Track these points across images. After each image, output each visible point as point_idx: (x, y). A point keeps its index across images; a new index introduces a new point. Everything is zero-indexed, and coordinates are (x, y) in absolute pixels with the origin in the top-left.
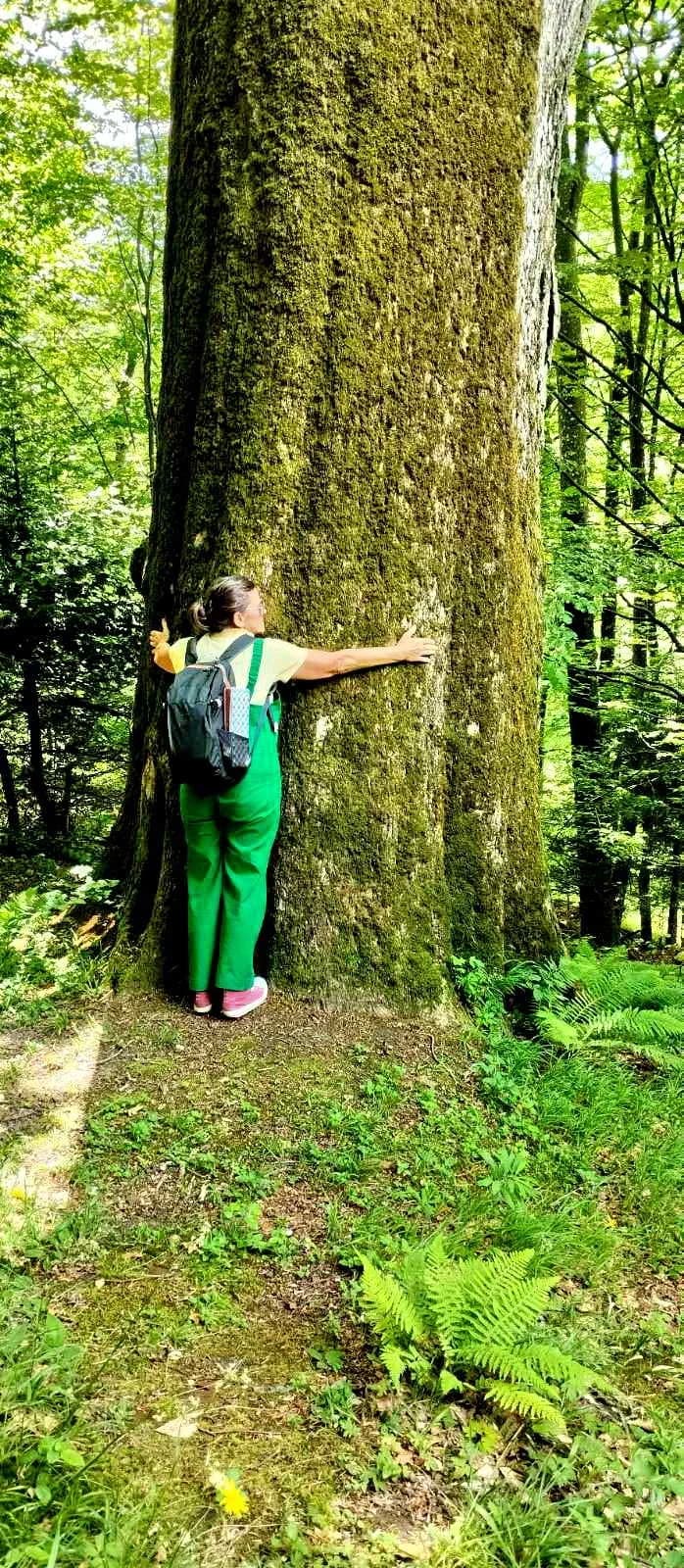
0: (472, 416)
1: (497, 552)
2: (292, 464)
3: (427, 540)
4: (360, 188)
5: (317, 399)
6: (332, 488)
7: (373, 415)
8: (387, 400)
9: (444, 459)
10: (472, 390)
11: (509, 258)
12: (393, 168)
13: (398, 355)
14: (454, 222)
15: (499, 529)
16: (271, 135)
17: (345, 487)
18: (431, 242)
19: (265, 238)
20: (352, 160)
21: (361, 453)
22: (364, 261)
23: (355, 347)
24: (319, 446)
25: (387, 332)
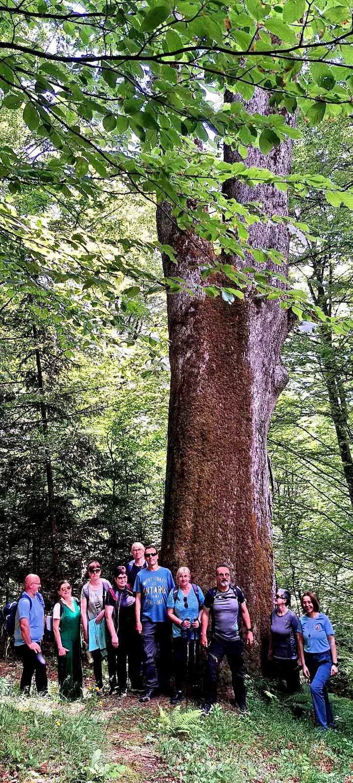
0: (239, 511)
1: (249, 548)
2: (190, 526)
3: (226, 545)
4: (205, 458)
5: (195, 509)
6: (200, 532)
7: (210, 512)
8: (214, 508)
9: (230, 523)
10: (238, 504)
11: (247, 471)
12: (213, 453)
13: (216, 497)
14: (230, 464)
15: (249, 541)
16: (184, 448)
17: (204, 532)
18: (224, 469)
19: (183, 470)
20: (203, 452)
21: (207, 523)
22: (206, 475)
23: (204, 496)
24: (196, 521)
25: (213, 492)
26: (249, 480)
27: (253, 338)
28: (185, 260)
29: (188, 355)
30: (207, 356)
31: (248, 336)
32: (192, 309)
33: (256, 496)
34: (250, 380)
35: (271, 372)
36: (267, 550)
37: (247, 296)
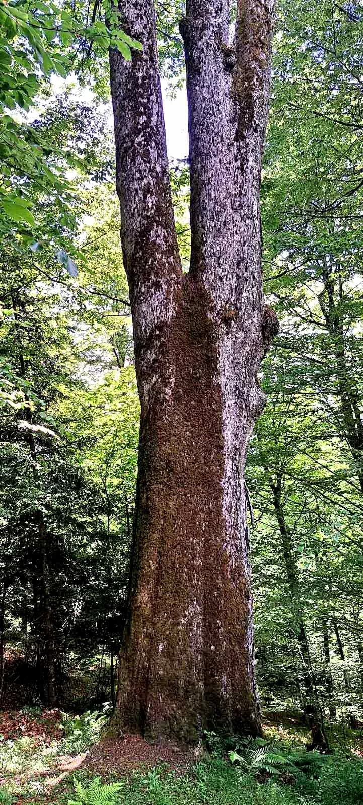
0: (208, 550)
1: (218, 589)
2: (153, 565)
3: (192, 586)
4: (170, 492)
5: (159, 548)
6: (164, 572)
7: (175, 551)
8: (178, 546)
9: (198, 561)
10: (207, 541)
11: (218, 504)
12: (179, 486)
13: (182, 533)
14: (197, 497)
15: (219, 581)
16: (150, 481)
17: (167, 572)
18: (191, 503)
20: (168, 485)
21: (172, 562)
22: (171, 510)
23: (169, 532)
24: (160, 561)
25: (178, 528)
26: (219, 513)
27: (223, 360)
28: (148, 280)
29: (154, 381)
30: (172, 381)
31: (217, 358)
32: (157, 332)
33: (229, 530)
34: (221, 404)
35: (245, 395)
36: (241, 590)
37: (216, 315)
